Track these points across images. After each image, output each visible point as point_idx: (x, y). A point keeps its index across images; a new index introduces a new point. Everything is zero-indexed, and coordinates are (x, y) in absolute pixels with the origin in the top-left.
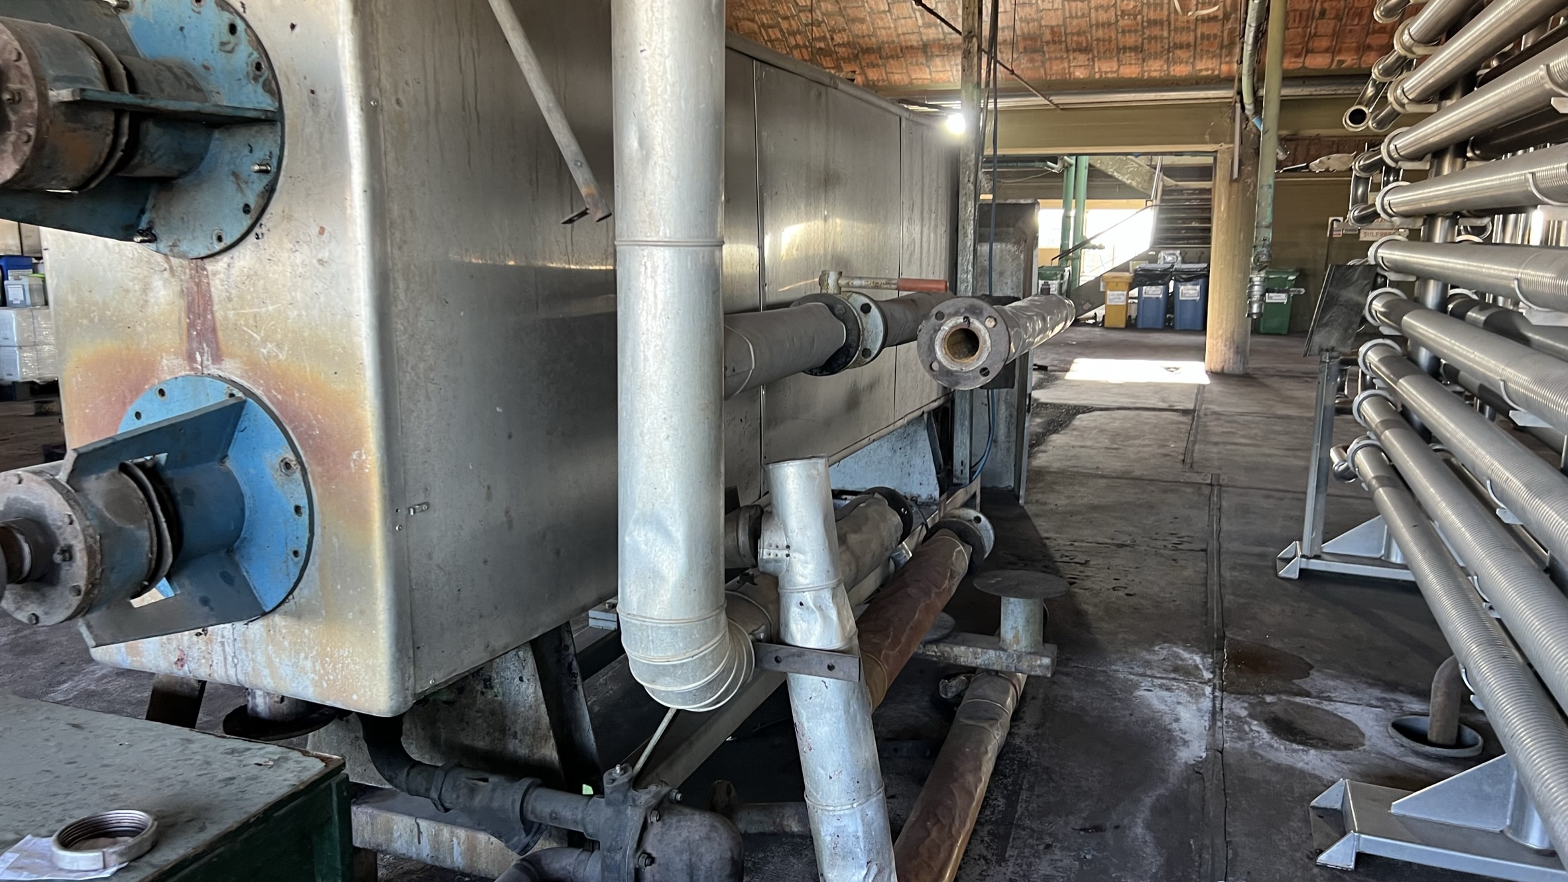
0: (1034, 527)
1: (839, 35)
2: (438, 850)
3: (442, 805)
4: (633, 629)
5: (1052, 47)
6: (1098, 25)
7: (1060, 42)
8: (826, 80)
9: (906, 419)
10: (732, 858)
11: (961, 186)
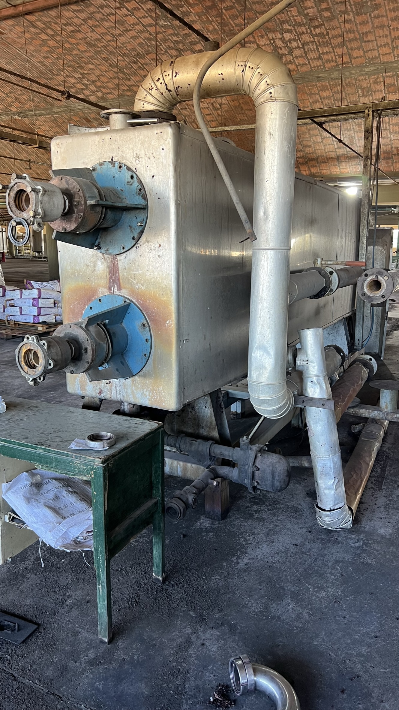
0: (388, 369)
2: (172, 469)
3: (180, 449)
4: (254, 386)
5: (397, 157)
8: (313, 182)
9: (337, 320)
11: (361, 222)
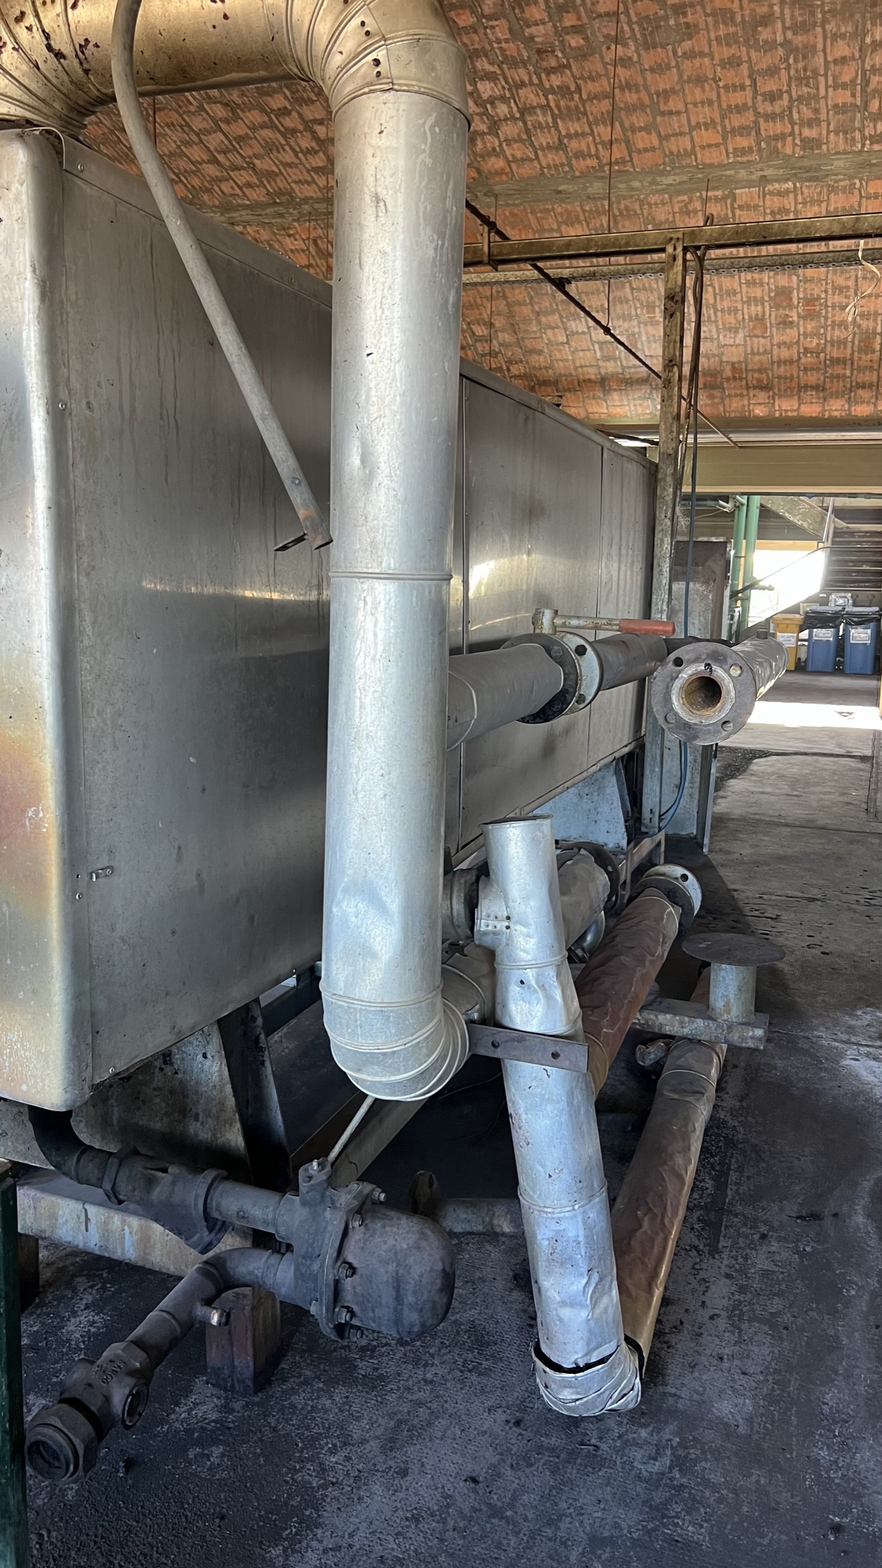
0: (720, 876)
1: (516, 366)
2: (107, 1239)
3: (116, 1197)
4: (338, 1011)
5: (733, 384)
6: (779, 363)
7: (741, 379)
8: (534, 404)
9: (599, 765)
10: (444, 1270)
11: (657, 522)
